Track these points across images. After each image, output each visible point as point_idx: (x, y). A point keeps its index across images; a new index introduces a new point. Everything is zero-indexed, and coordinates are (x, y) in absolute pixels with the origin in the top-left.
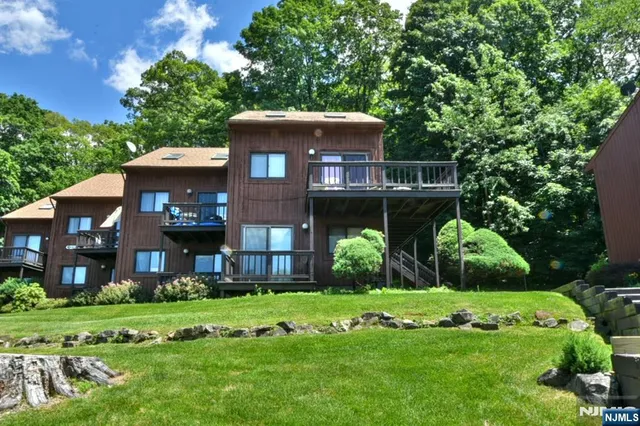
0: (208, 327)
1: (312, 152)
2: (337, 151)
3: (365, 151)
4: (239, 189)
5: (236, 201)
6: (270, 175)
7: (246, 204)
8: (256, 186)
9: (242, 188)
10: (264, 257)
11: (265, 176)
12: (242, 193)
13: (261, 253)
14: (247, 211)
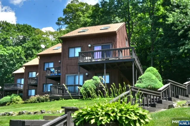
0: (24, 112)
1: (89, 46)
2: (99, 44)
3: (110, 43)
4: (65, 62)
5: (64, 66)
6: (75, 56)
7: (67, 67)
8: (70, 60)
9: (66, 62)
10: (73, 87)
11: (74, 56)
12: (66, 63)
13: (72, 86)
14: (68, 70)
